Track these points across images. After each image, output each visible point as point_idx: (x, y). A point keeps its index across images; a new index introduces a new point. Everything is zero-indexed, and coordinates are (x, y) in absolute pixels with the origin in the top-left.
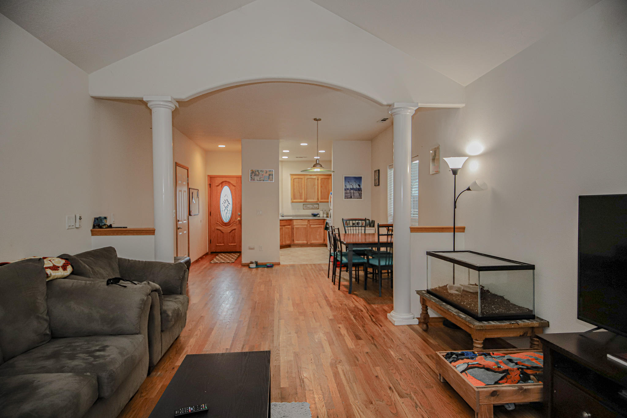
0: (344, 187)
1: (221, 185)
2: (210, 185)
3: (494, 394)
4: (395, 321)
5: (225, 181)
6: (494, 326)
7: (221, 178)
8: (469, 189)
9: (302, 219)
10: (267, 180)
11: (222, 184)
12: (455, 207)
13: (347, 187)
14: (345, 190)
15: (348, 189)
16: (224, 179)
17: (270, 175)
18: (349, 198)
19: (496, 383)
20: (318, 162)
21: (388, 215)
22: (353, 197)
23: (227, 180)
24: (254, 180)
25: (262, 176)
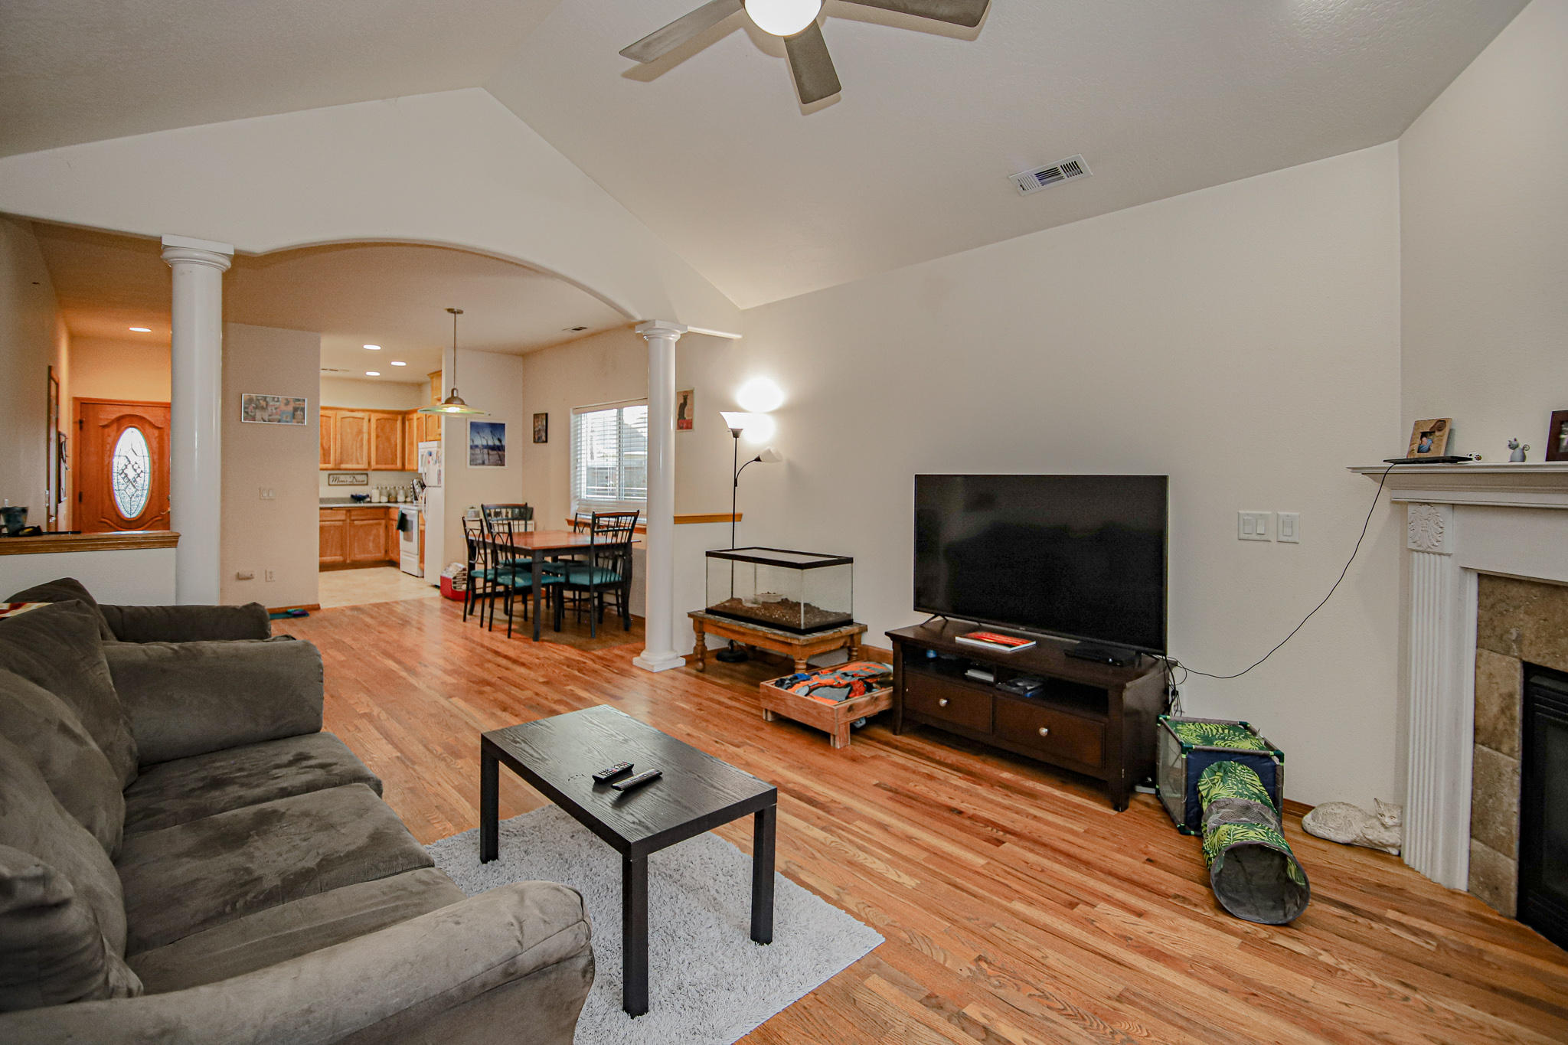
0: (469, 443)
1: (115, 426)
2: (81, 422)
3: (851, 709)
4: (653, 666)
5: (131, 417)
6: (818, 638)
7: (116, 408)
8: (758, 459)
9: (331, 508)
10: (288, 419)
11: (122, 423)
12: (736, 484)
13: (476, 443)
14: (471, 447)
15: (477, 446)
16: (127, 411)
17: (295, 410)
18: (479, 464)
19: (847, 698)
20: (455, 395)
21: (572, 497)
22: (486, 462)
23: (138, 412)
24: (254, 419)
25: (274, 411)
